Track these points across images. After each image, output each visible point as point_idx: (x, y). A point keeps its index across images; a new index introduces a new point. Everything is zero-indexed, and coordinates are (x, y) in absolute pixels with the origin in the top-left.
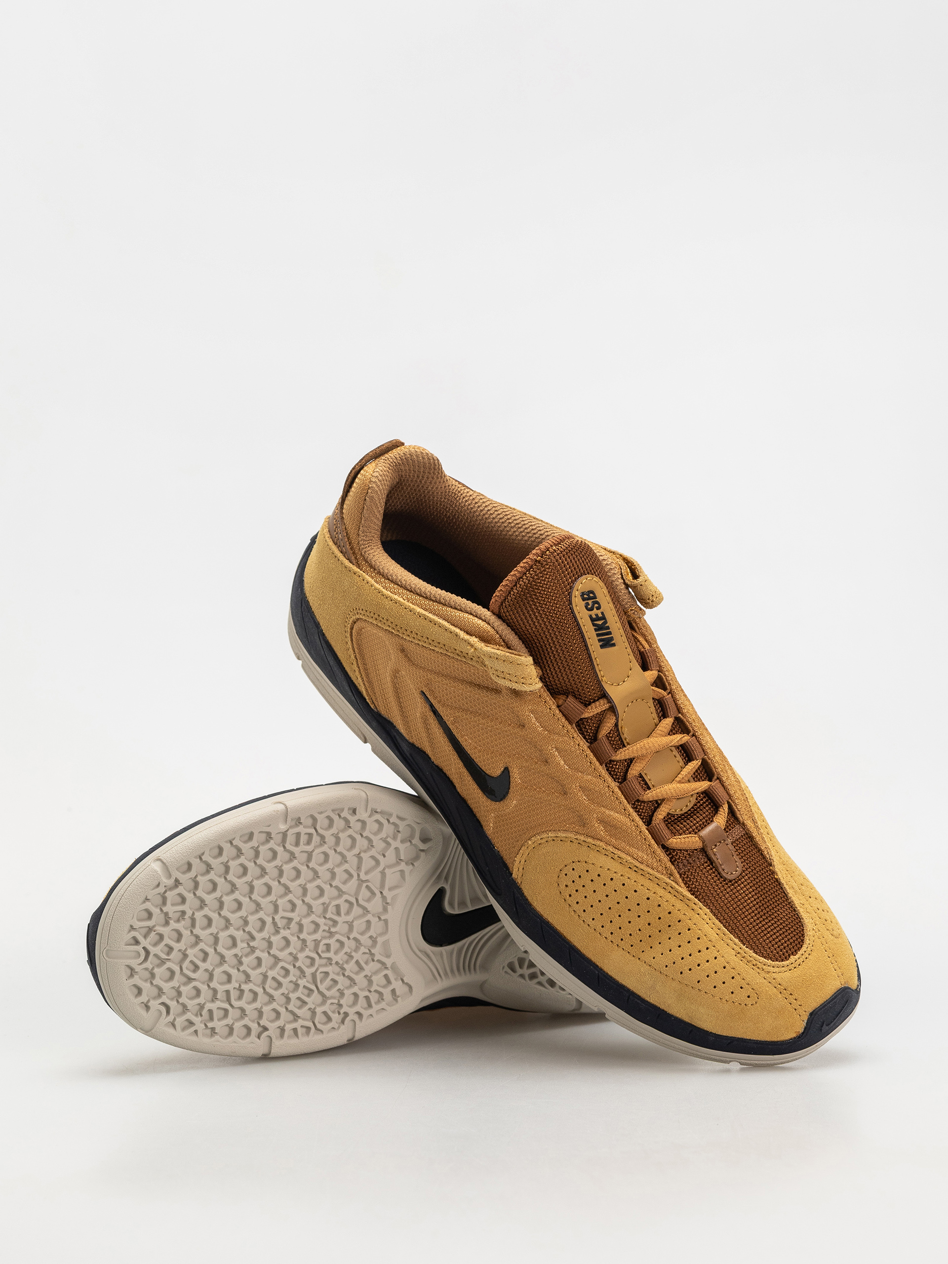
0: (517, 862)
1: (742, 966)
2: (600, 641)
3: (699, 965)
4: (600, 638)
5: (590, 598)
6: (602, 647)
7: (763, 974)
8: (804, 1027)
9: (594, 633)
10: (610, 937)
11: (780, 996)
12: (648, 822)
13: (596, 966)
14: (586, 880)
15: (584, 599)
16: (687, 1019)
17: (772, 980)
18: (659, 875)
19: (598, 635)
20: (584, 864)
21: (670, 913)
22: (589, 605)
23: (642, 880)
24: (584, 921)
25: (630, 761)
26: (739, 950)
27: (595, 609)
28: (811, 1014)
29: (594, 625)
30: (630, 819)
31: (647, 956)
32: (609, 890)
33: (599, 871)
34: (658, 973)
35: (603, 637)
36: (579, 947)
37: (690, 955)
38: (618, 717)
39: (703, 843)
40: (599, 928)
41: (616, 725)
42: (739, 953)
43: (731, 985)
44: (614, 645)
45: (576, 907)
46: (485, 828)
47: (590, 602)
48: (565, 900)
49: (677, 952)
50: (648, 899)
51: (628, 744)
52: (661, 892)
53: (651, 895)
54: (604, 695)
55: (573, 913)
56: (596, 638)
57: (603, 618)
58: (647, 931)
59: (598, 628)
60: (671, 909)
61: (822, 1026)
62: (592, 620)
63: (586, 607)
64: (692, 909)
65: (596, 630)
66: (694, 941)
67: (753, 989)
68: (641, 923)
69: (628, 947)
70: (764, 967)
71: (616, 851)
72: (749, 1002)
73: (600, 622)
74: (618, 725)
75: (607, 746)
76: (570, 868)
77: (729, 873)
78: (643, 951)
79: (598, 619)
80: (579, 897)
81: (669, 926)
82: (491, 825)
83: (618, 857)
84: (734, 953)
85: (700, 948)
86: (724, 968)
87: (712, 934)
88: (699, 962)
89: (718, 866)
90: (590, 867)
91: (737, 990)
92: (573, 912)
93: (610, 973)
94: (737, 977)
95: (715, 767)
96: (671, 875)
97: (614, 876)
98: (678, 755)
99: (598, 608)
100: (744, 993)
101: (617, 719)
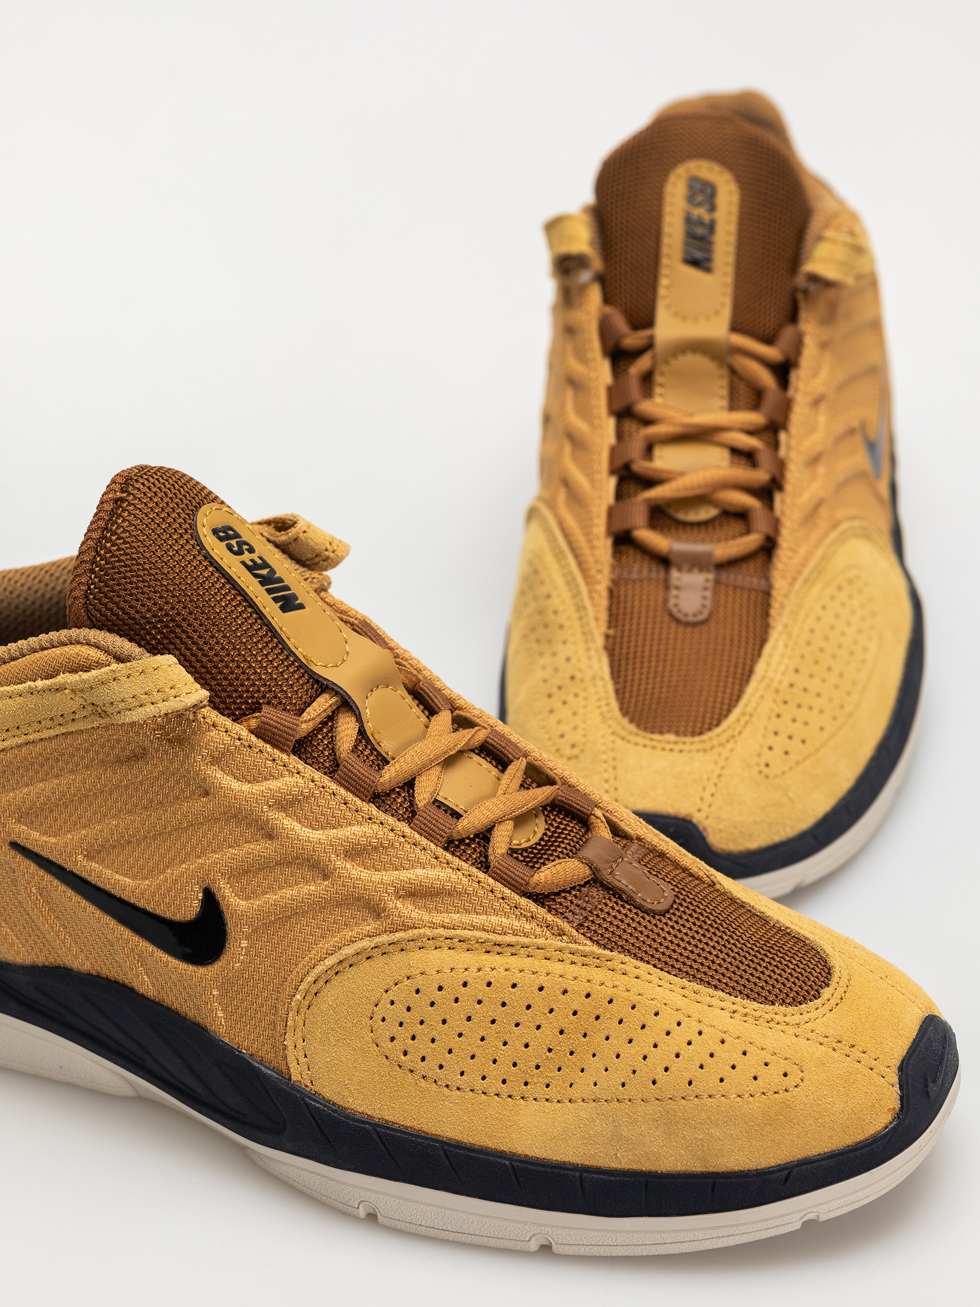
0: (291, 1048)
1: (750, 1030)
2: (276, 600)
3: (677, 1056)
4: (275, 595)
5: (230, 537)
6: (283, 609)
7: (791, 1030)
8: (898, 1097)
9: (261, 588)
10: (504, 1090)
11: (836, 1055)
12: (485, 866)
13: (501, 1154)
14: (422, 1009)
15: (220, 538)
16: (696, 1166)
17: (811, 1034)
18: (541, 941)
19: (268, 591)
20: (407, 982)
21: (588, 996)
22: (234, 547)
23: (515, 962)
24: (447, 1086)
25: (410, 785)
26: (734, 1007)
27: (246, 552)
28: (901, 1069)
29: (255, 576)
30: (453, 869)
31: (583, 1086)
32: (467, 1005)
33: (436, 980)
34: (615, 1104)
35: (278, 594)
36: (459, 1137)
37: (655, 1046)
38: (360, 714)
39: (590, 868)
40: (479, 1084)
41: (362, 732)
42: (734, 1012)
43: (749, 1065)
44: (301, 605)
45: (422, 1067)
46: (212, 1027)
47: (233, 542)
48: (400, 1066)
49: (631, 1054)
50: (541, 989)
51: (393, 759)
52: (557, 968)
53: (543, 980)
54: (322, 686)
55: (423, 1083)
56: (268, 597)
57: (265, 564)
58: (562, 1045)
59: (264, 581)
60: (587, 988)
61: (927, 1086)
62: (250, 569)
63: (231, 551)
64: (623, 974)
65: (261, 583)
66: (651, 1020)
67: (786, 1059)
68: (548, 1035)
69: (542, 1092)
70: (787, 1019)
71: (451, 933)
72: (789, 1082)
73: (264, 572)
74: (365, 731)
75: (360, 767)
76: (385, 1002)
77: (656, 902)
78: (571, 1085)
79: (258, 566)
80: (422, 1046)
81: (597, 1018)
82: (220, 1014)
83: (460, 941)
84: (727, 1014)
85: (667, 1027)
86: (723, 1042)
87: (676, 999)
88: (676, 1050)
89: (633, 895)
90: (419, 981)
91: (761, 1071)
92: (422, 1080)
93: (530, 1153)
94: (750, 1049)
95: (551, 769)
96: (561, 933)
97: (464, 976)
98: (482, 761)
99: (250, 551)
100: (774, 1072)
101: (359, 719)
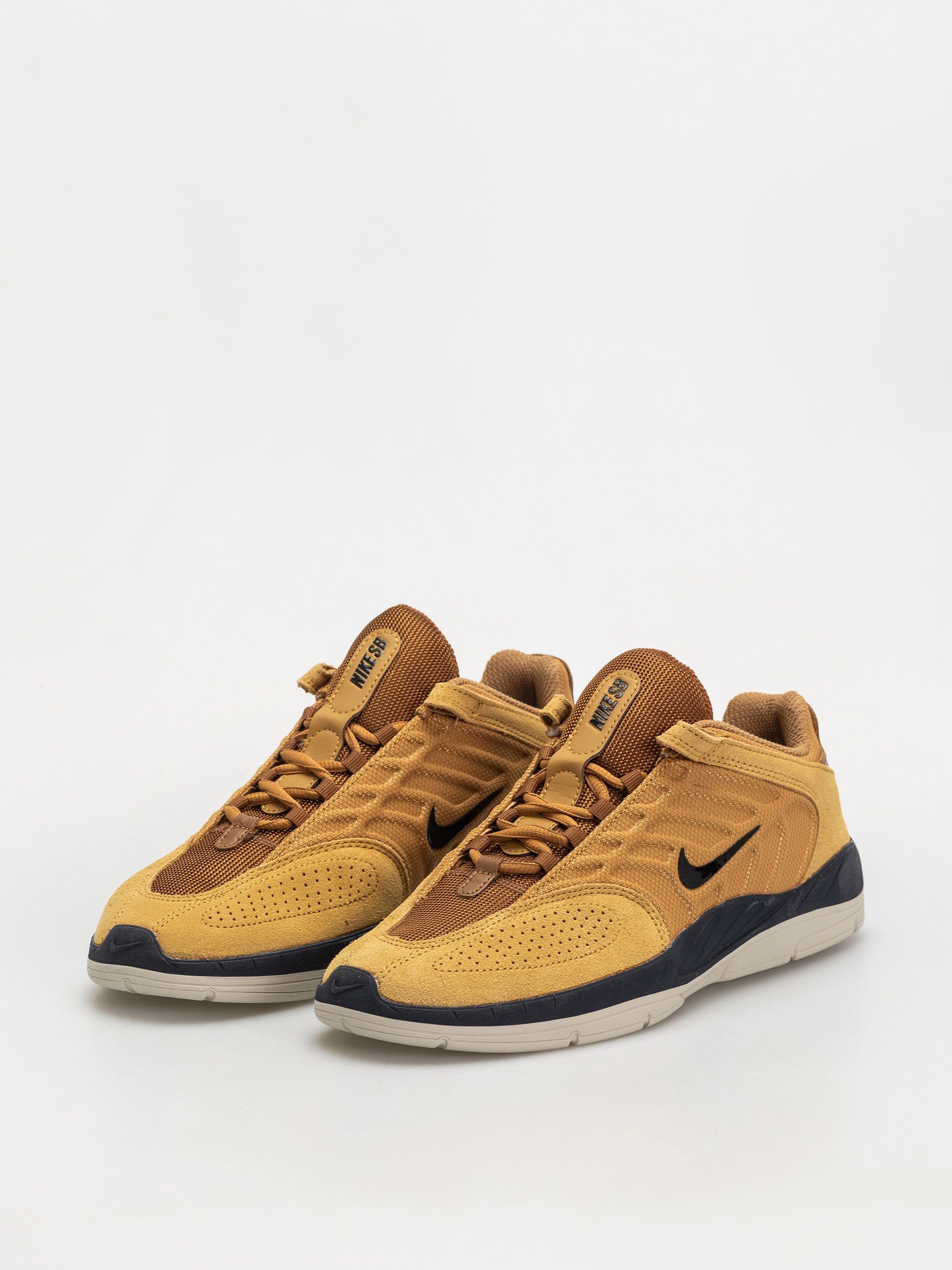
2: (355, 675)
5: (378, 645)
6: (352, 680)
9: (356, 667)
15: (374, 642)
19: (357, 670)
27: (374, 654)
29: (362, 662)
35: (358, 675)
44: (361, 687)
47: (376, 647)
56: (354, 671)
57: (372, 664)
59: (361, 666)
62: (364, 658)
63: (371, 647)
65: (359, 666)
73: (366, 664)
79: (368, 660)
99: (377, 656)
